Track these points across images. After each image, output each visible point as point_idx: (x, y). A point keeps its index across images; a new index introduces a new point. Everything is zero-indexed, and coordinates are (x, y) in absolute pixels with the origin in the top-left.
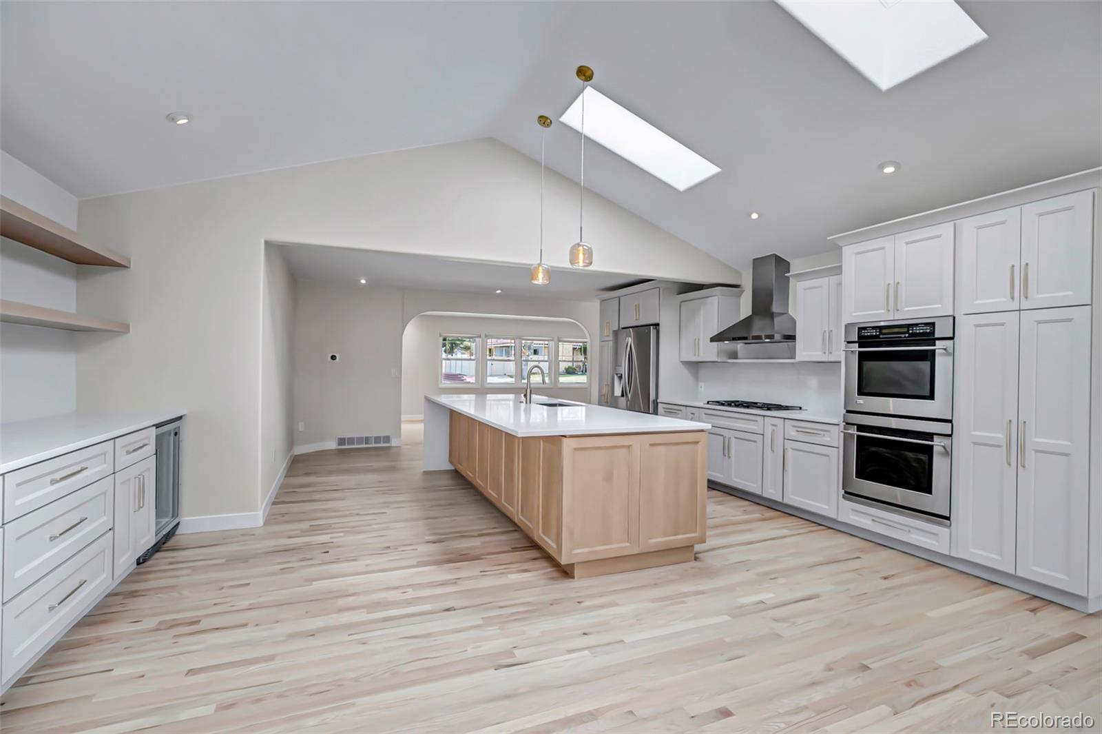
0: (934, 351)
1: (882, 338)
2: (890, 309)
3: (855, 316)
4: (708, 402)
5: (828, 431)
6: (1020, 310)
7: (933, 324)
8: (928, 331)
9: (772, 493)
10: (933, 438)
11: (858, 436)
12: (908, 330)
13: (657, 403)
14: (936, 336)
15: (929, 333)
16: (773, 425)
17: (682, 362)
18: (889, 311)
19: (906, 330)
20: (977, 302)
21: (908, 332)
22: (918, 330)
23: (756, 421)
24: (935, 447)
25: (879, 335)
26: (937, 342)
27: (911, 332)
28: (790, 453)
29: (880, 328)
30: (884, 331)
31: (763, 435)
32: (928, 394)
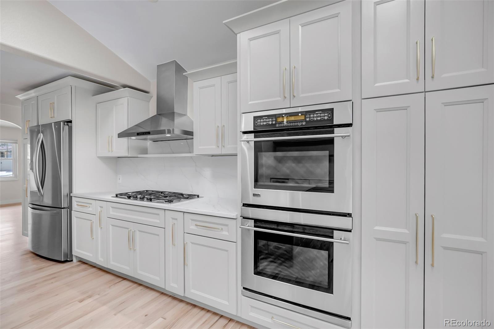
0: (333, 138)
1: (279, 127)
2: (286, 96)
4: (117, 196)
5: (227, 225)
6: (425, 92)
7: (332, 110)
8: (326, 117)
9: (175, 288)
10: (333, 233)
11: (255, 231)
12: (306, 118)
13: (71, 197)
14: (336, 122)
15: (328, 119)
16: (173, 219)
17: (98, 157)
18: (285, 97)
20: (377, 85)
21: (305, 120)
22: (315, 117)
23: (158, 215)
24: (335, 244)
25: (276, 124)
26: (336, 129)
27: (308, 119)
28: (190, 248)
31: (165, 228)
32: (326, 185)
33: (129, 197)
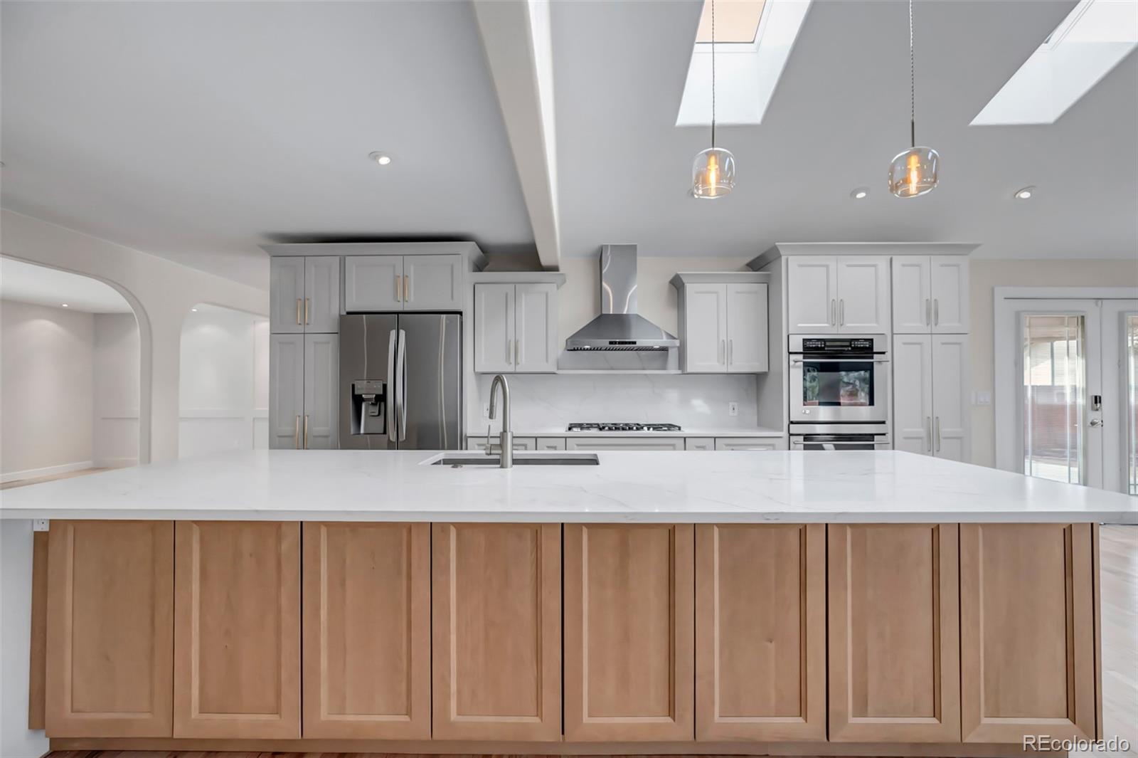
0: (872, 363)
1: (827, 350)
2: (835, 323)
3: (800, 327)
5: (773, 444)
6: (932, 334)
7: (872, 340)
8: (867, 346)
10: (873, 438)
11: (805, 446)
12: (851, 344)
14: (875, 350)
15: (869, 347)
16: (698, 447)
17: (476, 373)
18: (834, 325)
19: (847, 344)
20: (904, 324)
21: (850, 346)
22: (859, 345)
23: (673, 445)
25: (823, 347)
26: (875, 355)
27: (853, 345)
29: (824, 340)
30: (828, 344)
33: (601, 429)
